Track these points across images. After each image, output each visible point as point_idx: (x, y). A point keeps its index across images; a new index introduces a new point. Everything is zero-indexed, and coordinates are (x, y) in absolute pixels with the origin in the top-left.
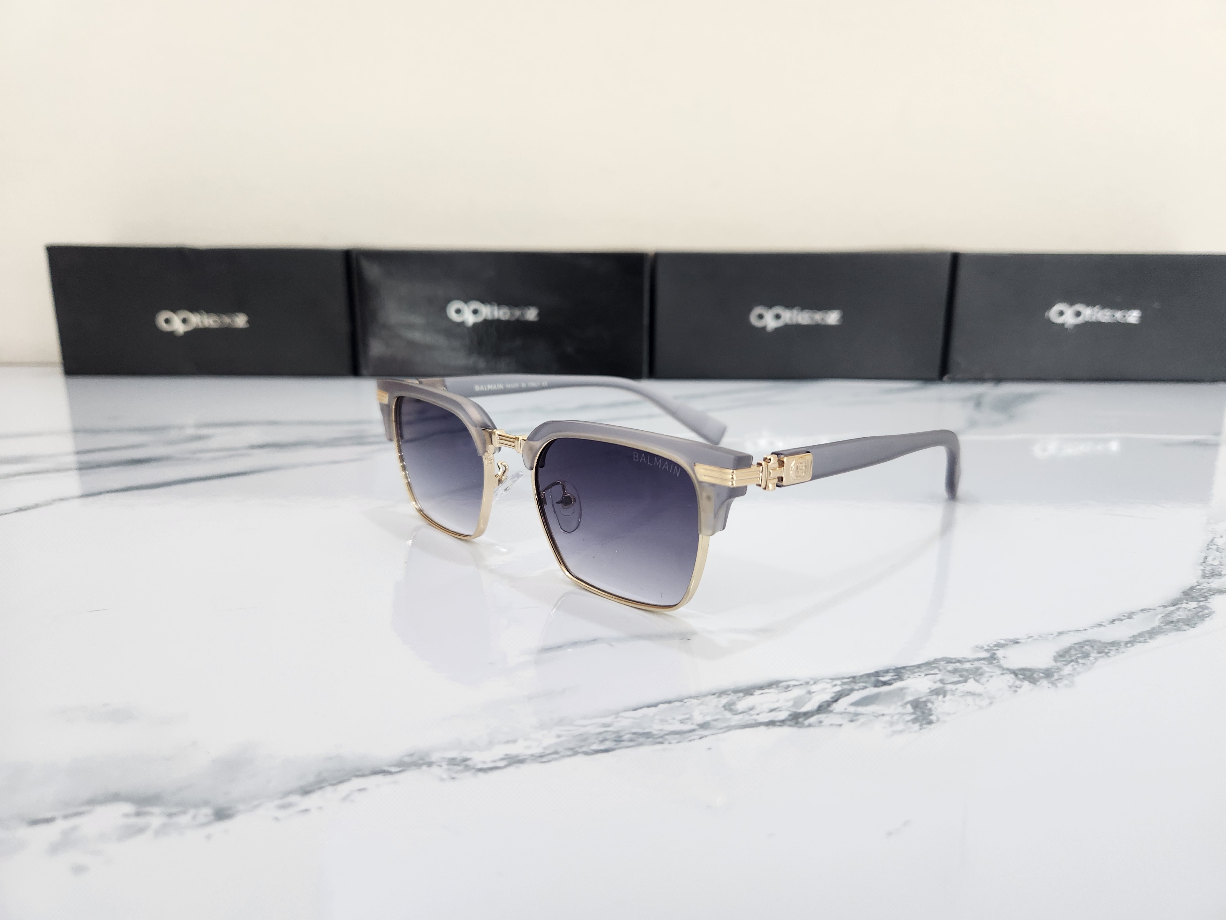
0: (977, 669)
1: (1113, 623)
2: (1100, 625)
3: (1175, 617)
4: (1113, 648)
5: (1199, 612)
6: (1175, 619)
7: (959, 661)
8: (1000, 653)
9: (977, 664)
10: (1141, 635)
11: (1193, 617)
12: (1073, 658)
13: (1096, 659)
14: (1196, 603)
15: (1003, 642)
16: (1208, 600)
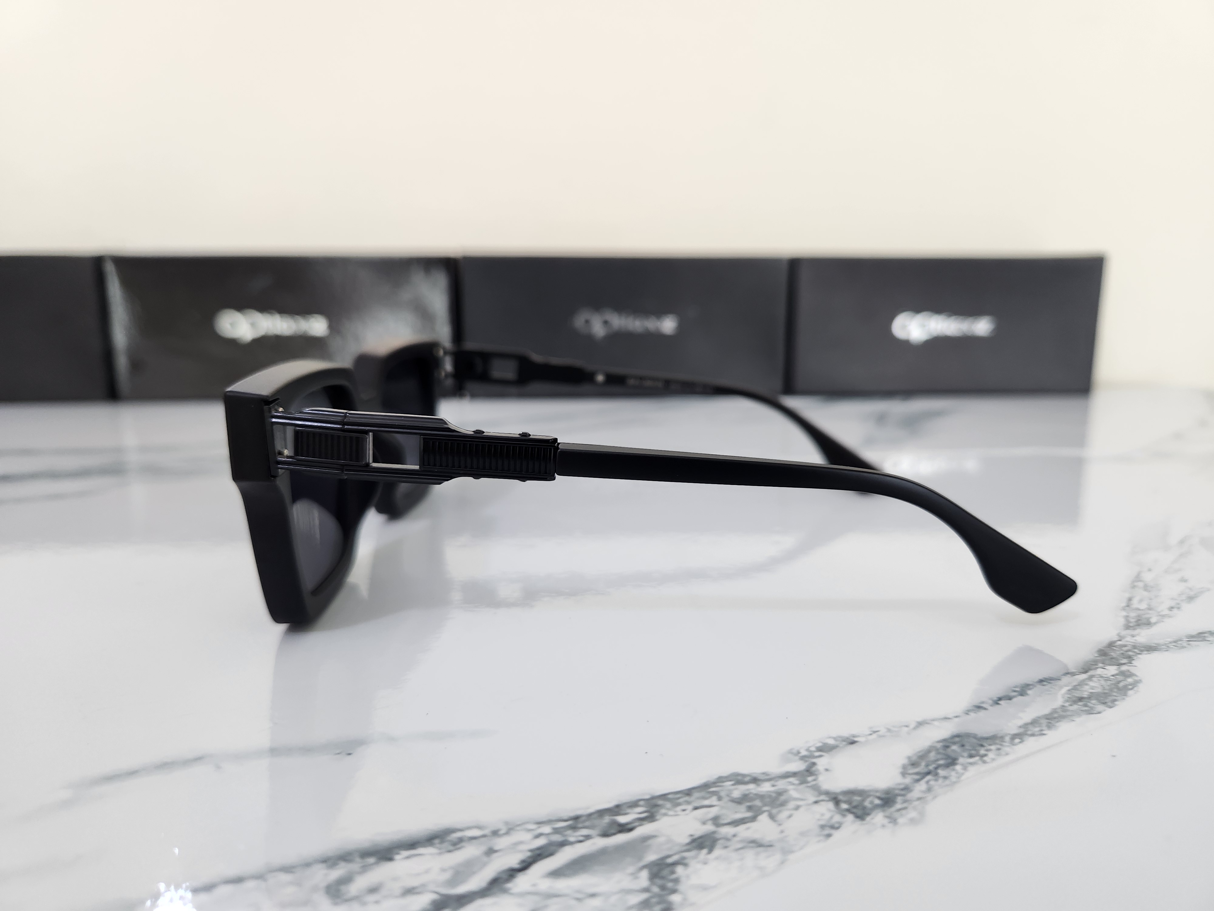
0: (780, 794)
1: (998, 704)
2: (979, 708)
3: (1086, 691)
4: (993, 747)
5: (1120, 681)
6: (1085, 695)
7: (755, 780)
8: (822, 763)
9: (781, 784)
10: (1035, 722)
11: (1111, 690)
12: (931, 768)
13: (965, 768)
14: (1115, 667)
15: (831, 742)
16: (1133, 662)
